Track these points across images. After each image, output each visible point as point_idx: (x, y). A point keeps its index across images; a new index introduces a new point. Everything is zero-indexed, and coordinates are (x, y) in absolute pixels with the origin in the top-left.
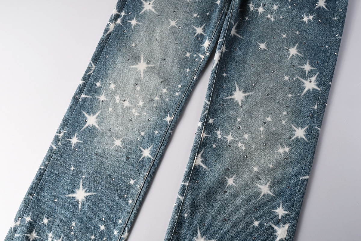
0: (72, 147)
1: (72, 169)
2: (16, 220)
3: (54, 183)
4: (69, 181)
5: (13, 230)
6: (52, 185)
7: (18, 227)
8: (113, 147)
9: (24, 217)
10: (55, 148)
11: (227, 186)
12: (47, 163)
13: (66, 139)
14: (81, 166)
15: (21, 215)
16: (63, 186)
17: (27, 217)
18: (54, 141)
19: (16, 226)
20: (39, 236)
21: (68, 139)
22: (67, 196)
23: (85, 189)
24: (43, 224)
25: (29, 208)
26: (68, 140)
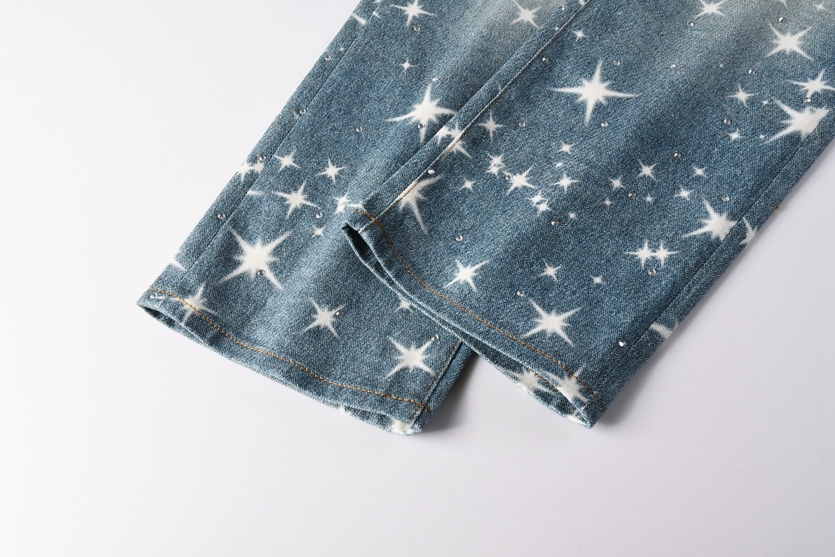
0: (408, 23)
1: (406, 65)
2: (253, 160)
3: (356, 92)
4: (397, 91)
5: (242, 179)
6: (351, 96)
7: (257, 175)
8: (515, 21)
9: (275, 156)
10: (363, 21)
11: (699, 15)
12: (342, 49)
13: (392, 5)
14: (429, 62)
15: (268, 150)
16: (381, 100)
17: (284, 157)
18: (361, 8)
19: (252, 171)
20: (313, 201)
21: (396, 6)
22: (390, 120)
23: (438, 100)
24: (324, 177)
25: (289, 139)
26: (397, 8)
